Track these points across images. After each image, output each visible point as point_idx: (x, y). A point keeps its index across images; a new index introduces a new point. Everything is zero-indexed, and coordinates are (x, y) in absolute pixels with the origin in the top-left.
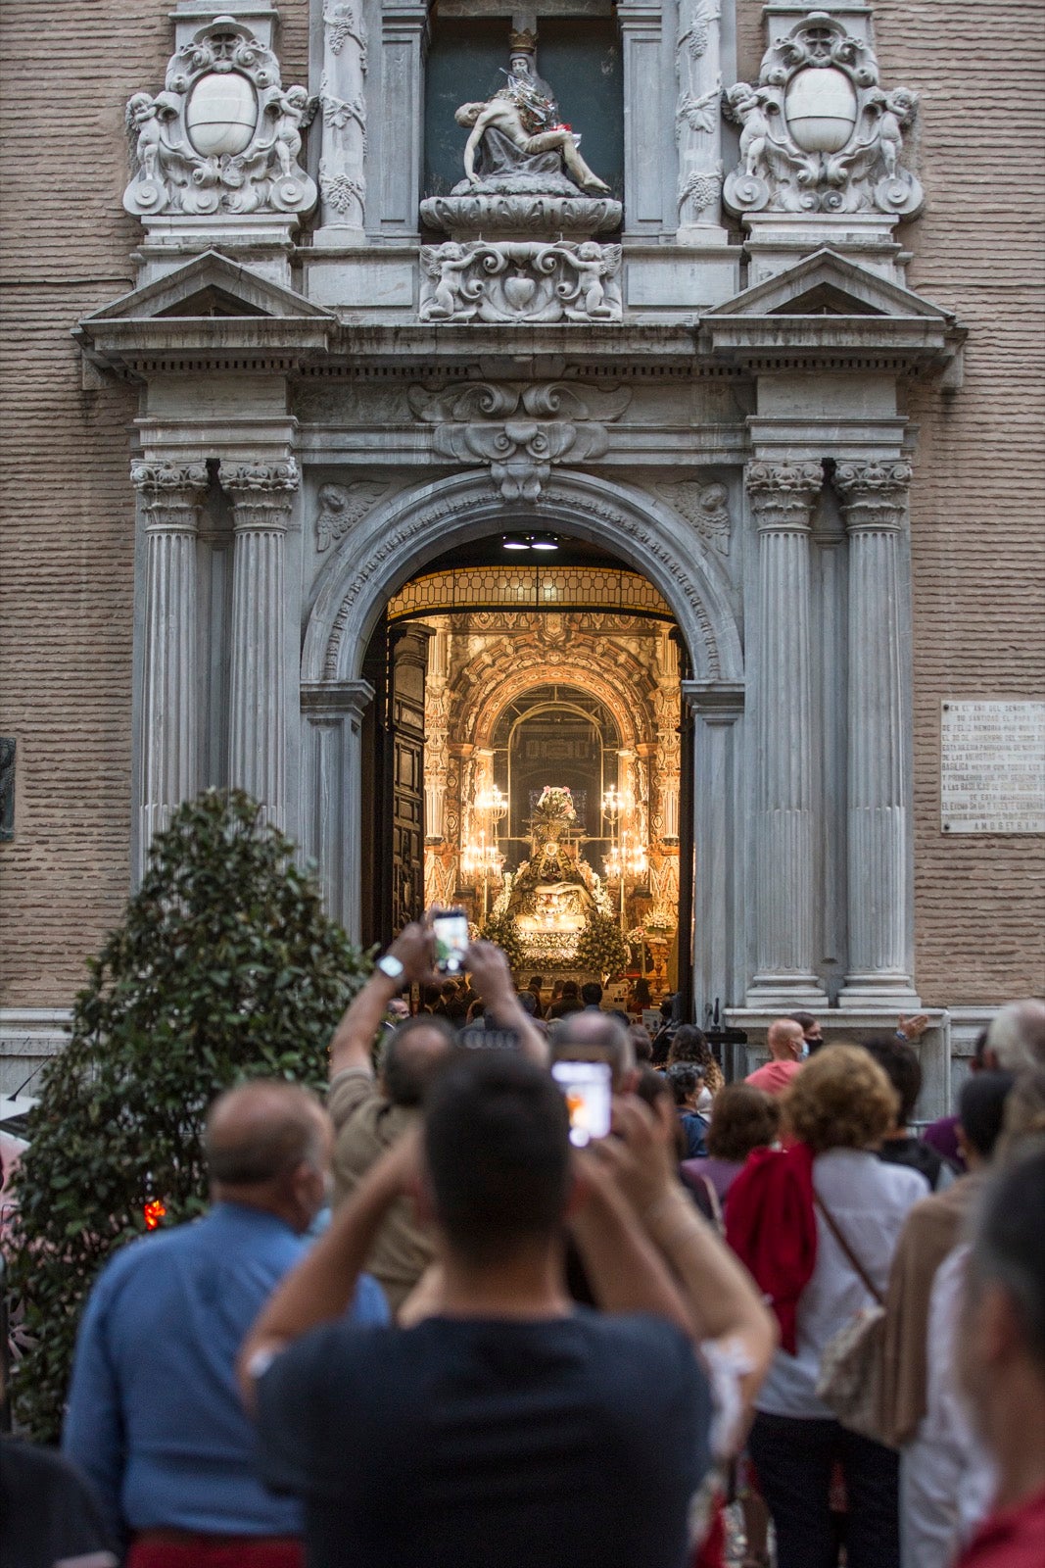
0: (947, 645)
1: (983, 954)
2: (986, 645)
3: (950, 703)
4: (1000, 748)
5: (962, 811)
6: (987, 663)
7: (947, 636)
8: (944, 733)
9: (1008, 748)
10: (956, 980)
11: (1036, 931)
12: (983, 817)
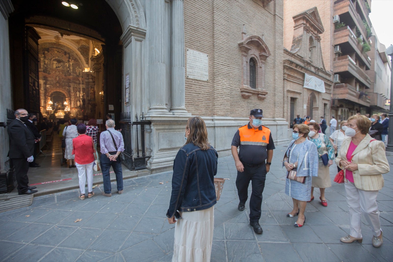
0: (188, 36)
1: (194, 105)
2: (195, 39)
3: (189, 49)
4: (197, 62)
5: (191, 74)
6: (195, 43)
7: (188, 34)
8: (187, 56)
9: (198, 62)
10: (189, 110)
11: (203, 101)
12: (194, 75)
